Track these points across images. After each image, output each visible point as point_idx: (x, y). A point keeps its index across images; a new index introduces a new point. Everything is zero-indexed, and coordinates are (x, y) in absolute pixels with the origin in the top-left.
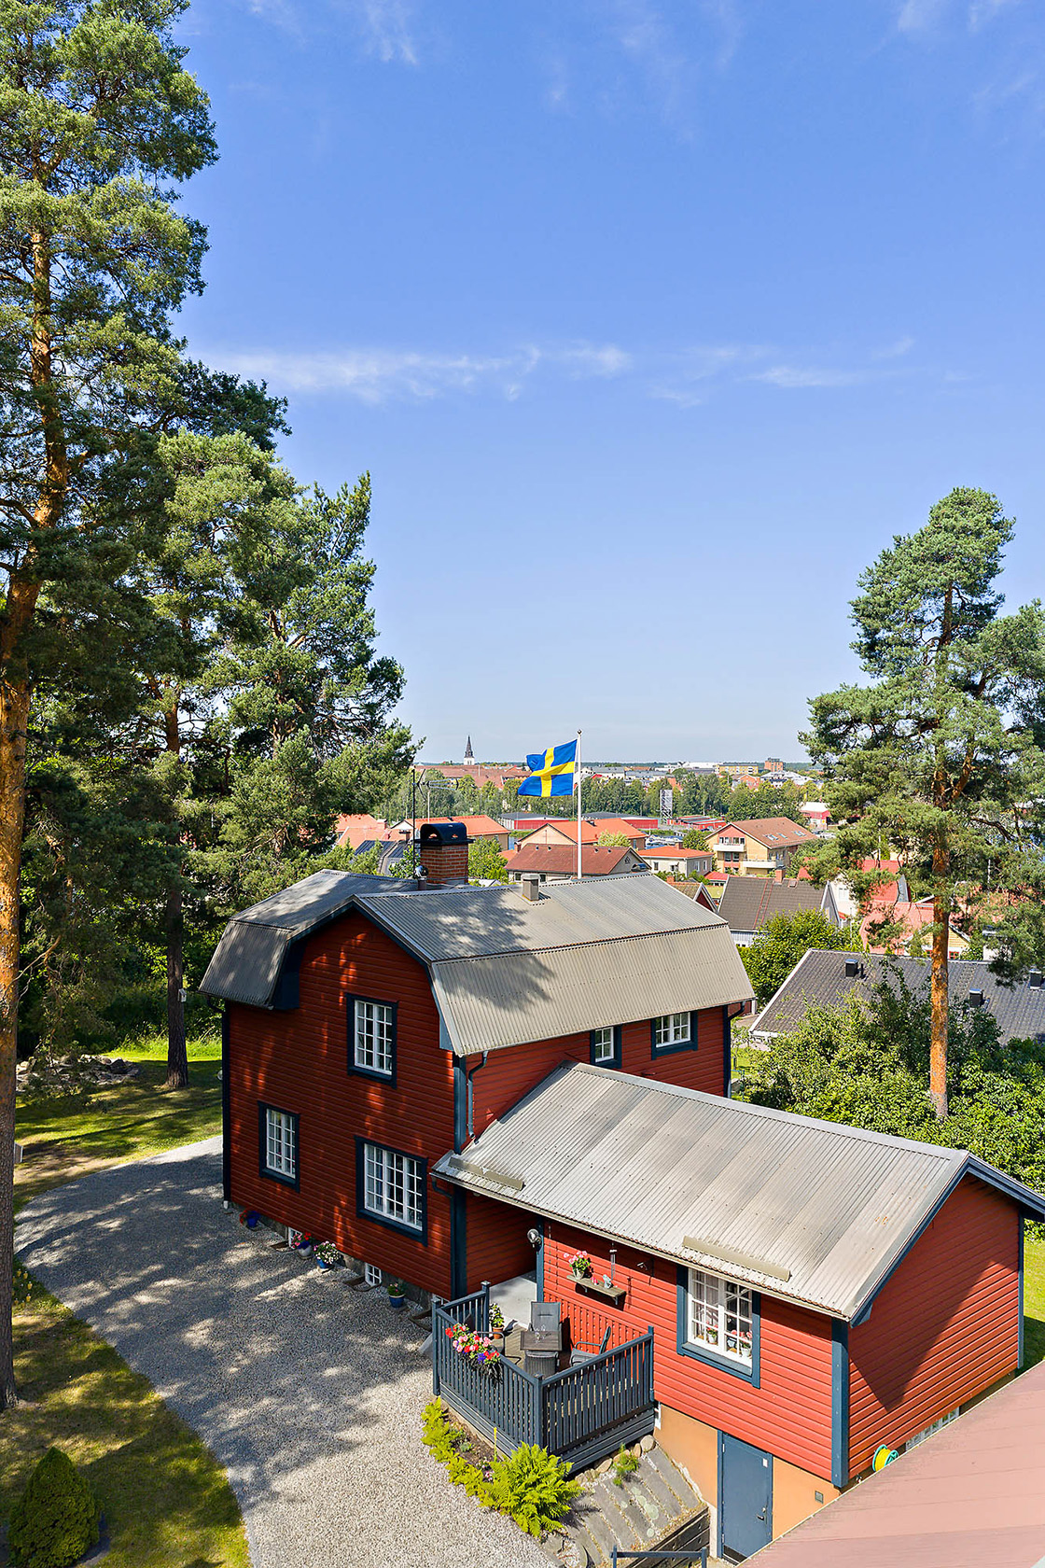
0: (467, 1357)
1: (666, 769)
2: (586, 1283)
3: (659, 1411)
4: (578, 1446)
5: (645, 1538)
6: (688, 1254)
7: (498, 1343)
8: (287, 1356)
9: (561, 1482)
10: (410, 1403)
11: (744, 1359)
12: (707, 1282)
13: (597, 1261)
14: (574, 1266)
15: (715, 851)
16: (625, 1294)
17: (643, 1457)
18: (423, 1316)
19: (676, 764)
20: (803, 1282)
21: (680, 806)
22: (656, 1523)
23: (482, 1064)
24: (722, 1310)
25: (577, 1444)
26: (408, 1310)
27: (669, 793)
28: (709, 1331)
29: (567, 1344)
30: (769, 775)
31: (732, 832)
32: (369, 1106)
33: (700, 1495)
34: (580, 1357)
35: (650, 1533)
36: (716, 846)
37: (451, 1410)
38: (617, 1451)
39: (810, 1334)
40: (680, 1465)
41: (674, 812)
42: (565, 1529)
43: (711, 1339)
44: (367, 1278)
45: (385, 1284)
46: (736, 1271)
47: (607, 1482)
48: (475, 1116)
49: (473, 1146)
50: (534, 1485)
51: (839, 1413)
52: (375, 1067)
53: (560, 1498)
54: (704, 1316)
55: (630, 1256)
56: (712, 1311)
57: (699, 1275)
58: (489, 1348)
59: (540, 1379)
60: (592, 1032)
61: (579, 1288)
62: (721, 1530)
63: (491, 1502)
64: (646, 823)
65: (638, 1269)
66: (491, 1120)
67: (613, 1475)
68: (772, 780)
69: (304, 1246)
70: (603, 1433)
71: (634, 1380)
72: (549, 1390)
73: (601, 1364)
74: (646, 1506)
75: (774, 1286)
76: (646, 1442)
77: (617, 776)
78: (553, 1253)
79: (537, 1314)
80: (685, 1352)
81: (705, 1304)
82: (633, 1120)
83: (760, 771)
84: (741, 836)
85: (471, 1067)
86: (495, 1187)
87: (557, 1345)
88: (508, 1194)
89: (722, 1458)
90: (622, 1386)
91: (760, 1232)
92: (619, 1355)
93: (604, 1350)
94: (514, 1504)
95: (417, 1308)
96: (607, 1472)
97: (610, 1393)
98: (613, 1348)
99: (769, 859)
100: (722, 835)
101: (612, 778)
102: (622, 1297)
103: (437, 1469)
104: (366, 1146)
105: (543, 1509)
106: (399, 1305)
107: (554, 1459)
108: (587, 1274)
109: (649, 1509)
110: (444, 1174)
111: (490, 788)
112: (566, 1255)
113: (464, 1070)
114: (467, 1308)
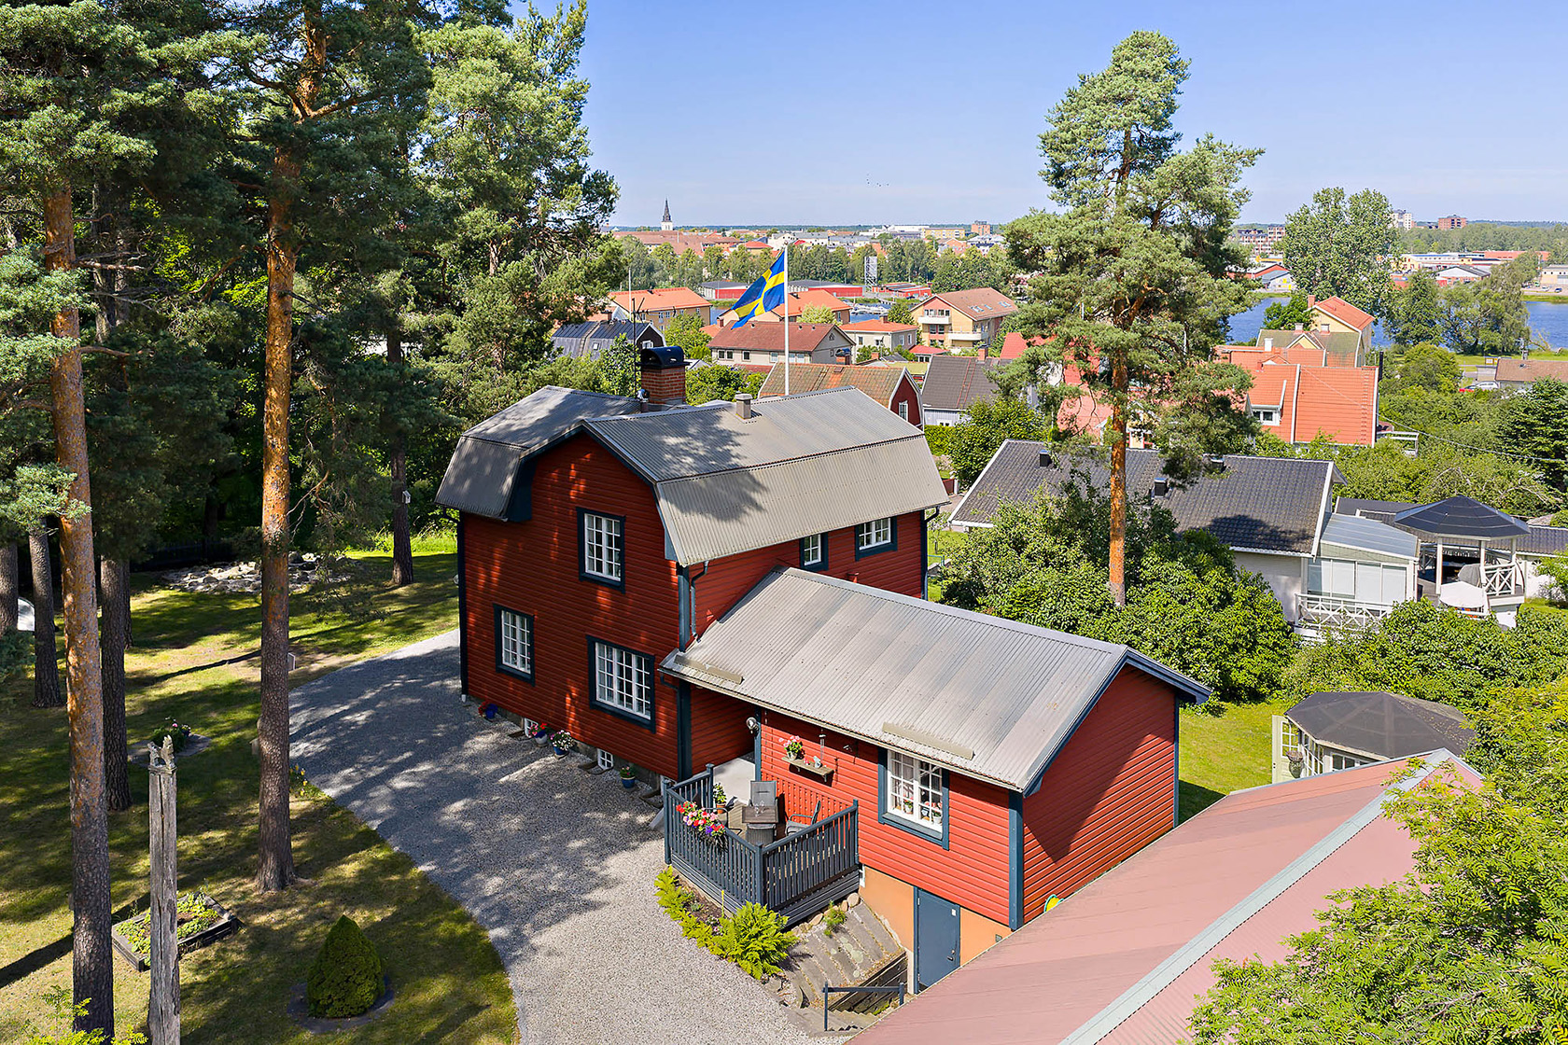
0: (696, 829)
1: (870, 234)
2: (801, 764)
3: (863, 872)
4: (793, 903)
5: (852, 979)
6: (887, 738)
7: (723, 817)
8: (531, 832)
9: (779, 934)
10: (645, 871)
11: (936, 826)
12: (904, 762)
13: (808, 745)
14: (788, 749)
15: (920, 323)
16: (833, 772)
17: (850, 911)
18: (652, 795)
19: (880, 227)
20: (984, 761)
21: (885, 272)
22: (861, 965)
23: (703, 573)
24: (917, 785)
25: (792, 902)
26: (638, 790)
27: (873, 260)
28: (906, 802)
29: (782, 817)
30: (976, 239)
31: (937, 305)
32: (599, 608)
33: (899, 942)
34: (794, 827)
35: (856, 974)
36: (921, 318)
37: (681, 876)
38: (826, 907)
39: (991, 803)
40: (881, 918)
41: (879, 279)
42: (782, 973)
43: (908, 810)
44: (599, 762)
45: (617, 767)
46: (928, 751)
47: (818, 933)
48: (698, 618)
49: (695, 644)
50: (756, 936)
51: (1015, 868)
52: (605, 574)
53: (779, 947)
54: (901, 789)
55: (837, 740)
56: (908, 785)
57: (897, 755)
58: (715, 822)
59: (761, 847)
60: (802, 540)
61: (793, 768)
62: (917, 971)
63: (721, 952)
64: (850, 291)
65: (845, 751)
66: (711, 621)
67: (824, 927)
68: (979, 245)
69: (540, 735)
70: (815, 892)
71: (840, 846)
72: (768, 856)
73: (812, 833)
74: (852, 952)
75: (960, 764)
76: (852, 898)
77: (820, 241)
78: (768, 737)
79: (756, 792)
80: (884, 820)
81: (902, 779)
82: (839, 619)
83: (967, 235)
84: (946, 308)
85: (693, 575)
86: (717, 681)
87: (774, 819)
88: (728, 687)
89: (917, 909)
90: (830, 851)
91: (950, 716)
92: (828, 825)
93: (815, 821)
94: (740, 951)
95: (648, 788)
96: (818, 924)
97: (821, 858)
98: (822, 819)
99: (974, 331)
100: (927, 307)
101: (816, 243)
102: (830, 776)
103: (672, 926)
104: (597, 644)
105: (765, 955)
106: (630, 786)
107: (774, 915)
108: (800, 755)
109: (855, 955)
110: (671, 670)
111: (690, 256)
112: (781, 740)
113: (687, 578)
114: (694, 788)
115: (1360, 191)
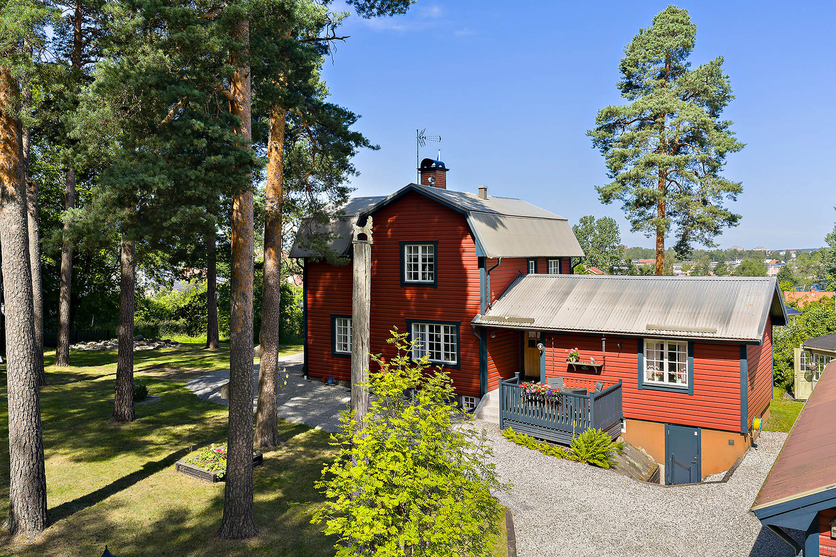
2: (581, 363)
3: (624, 423)
6: (652, 332)
12: (656, 349)
16: (602, 366)
20: (724, 332)
23: (498, 265)
24: (666, 361)
28: (656, 374)
33: (653, 460)
39: (725, 358)
40: (639, 448)
43: (658, 379)
48: (491, 295)
49: (489, 311)
51: (745, 396)
52: (420, 280)
54: (655, 366)
56: (660, 363)
57: (651, 346)
59: (594, 394)
61: (573, 368)
62: (668, 476)
74: (635, 463)
75: (710, 336)
76: (620, 439)
78: (550, 355)
79: (551, 383)
80: (643, 387)
81: (654, 360)
85: (489, 268)
88: (526, 326)
89: (668, 437)
91: (686, 318)
102: (600, 368)
104: (413, 325)
109: (637, 465)
110: (480, 323)
113: (485, 270)
115: (602, 217)
